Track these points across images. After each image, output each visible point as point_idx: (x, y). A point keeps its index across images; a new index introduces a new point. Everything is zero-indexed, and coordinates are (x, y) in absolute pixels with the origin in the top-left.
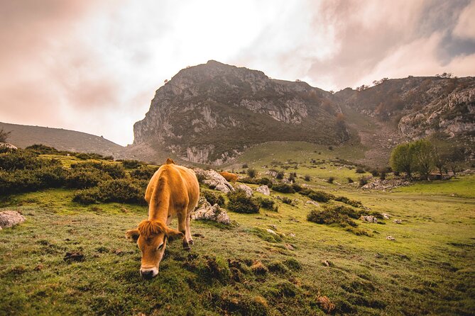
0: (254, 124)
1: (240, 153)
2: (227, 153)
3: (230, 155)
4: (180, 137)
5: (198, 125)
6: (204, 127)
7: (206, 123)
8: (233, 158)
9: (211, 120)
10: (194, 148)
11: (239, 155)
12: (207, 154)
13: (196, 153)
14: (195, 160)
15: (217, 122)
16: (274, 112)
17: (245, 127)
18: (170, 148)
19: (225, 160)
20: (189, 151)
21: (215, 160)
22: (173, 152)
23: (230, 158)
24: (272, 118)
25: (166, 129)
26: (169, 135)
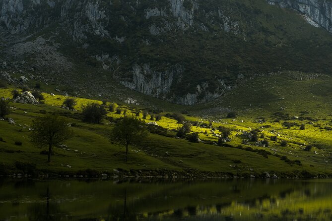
0: (264, 30)
1: (229, 88)
2: (206, 85)
3: (212, 89)
4: (121, 40)
5: (158, 22)
6: (168, 26)
7: (173, 19)
8: (216, 95)
9: (183, 14)
10: (147, 67)
11: (227, 91)
12: (170, 80)
13: (148, 77)
14: (148, 89)
15: (195, 19)
16: (308, 8)
17: (248, 34)
18: (99, 59)
19: (201, 97)
20: (137, 71)
21: (183, 94)
22: (105, 67)
23: (210, 94)
24: (304, 21)
25: (92, 18)
26: (97, 32)
